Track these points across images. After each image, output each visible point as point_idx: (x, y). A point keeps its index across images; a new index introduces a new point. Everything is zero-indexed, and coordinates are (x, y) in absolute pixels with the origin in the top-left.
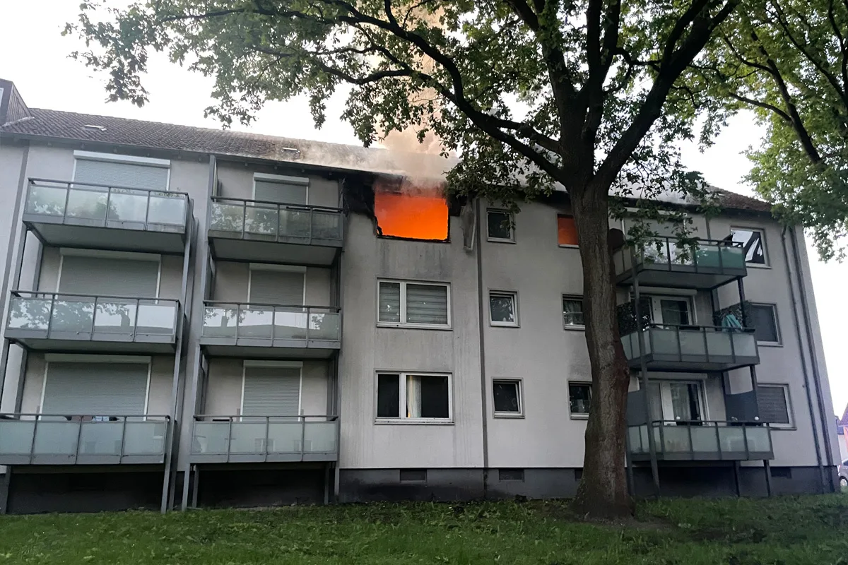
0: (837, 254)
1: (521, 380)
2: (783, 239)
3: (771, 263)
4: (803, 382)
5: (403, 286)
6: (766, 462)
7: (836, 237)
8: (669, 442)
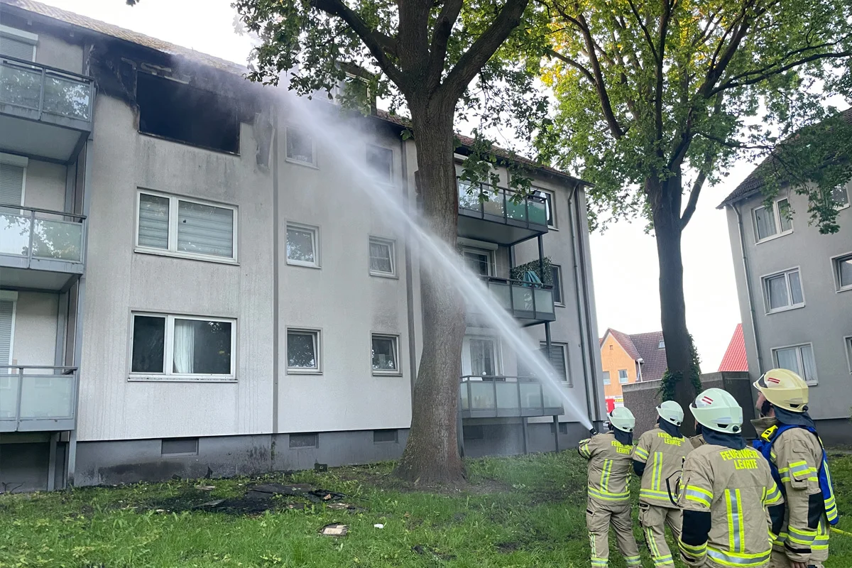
0: (600, 226)
1: (320, 331)
2: (569, 204)
3: (559, 225)
4: (579, 343)
5: (174, 203)
6: (555, 418)
7: (600, 211)
8: (475, 398)
